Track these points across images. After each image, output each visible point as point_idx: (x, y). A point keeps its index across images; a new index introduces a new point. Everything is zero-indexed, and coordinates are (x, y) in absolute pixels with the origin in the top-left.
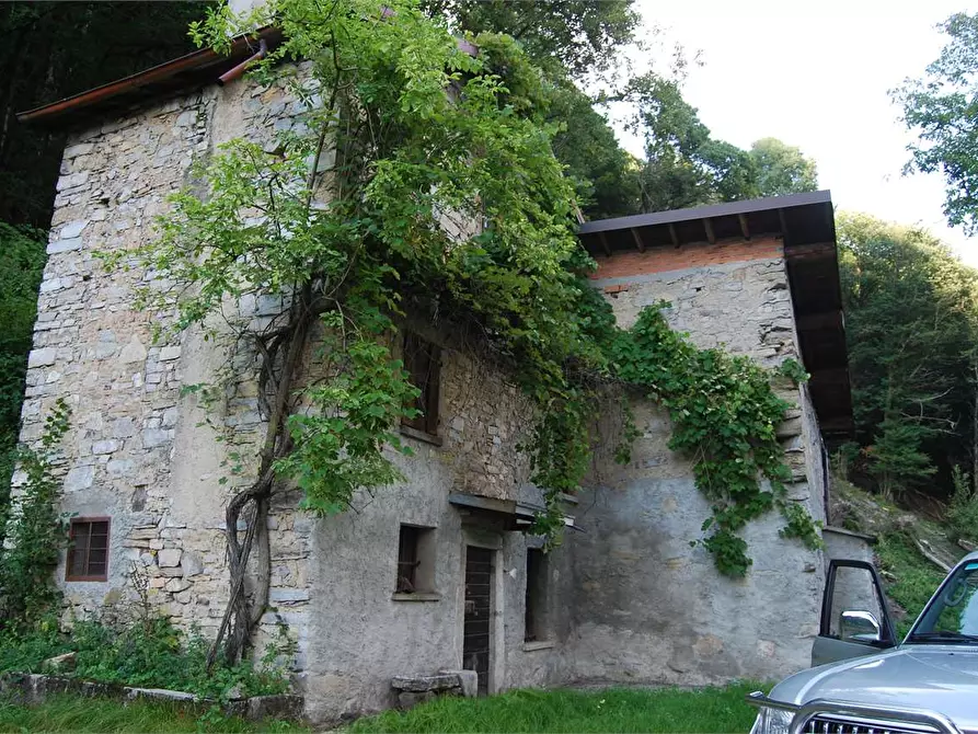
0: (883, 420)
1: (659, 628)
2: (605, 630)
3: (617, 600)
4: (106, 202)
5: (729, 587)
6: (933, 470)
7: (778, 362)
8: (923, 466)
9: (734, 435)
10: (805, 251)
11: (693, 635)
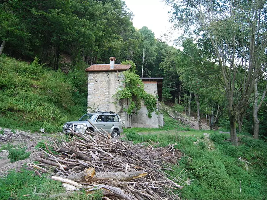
0: (163, 87)
1: (142, 123)
2: (136, 124)
3: (137, 120)
4: (96, 81)
5: (150, 119)
6: (172, 97)
7: (156, 95)
8: (170, 96)
9: (151, 104)
10: (160, 83)
11: (146, 124)
